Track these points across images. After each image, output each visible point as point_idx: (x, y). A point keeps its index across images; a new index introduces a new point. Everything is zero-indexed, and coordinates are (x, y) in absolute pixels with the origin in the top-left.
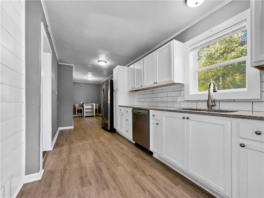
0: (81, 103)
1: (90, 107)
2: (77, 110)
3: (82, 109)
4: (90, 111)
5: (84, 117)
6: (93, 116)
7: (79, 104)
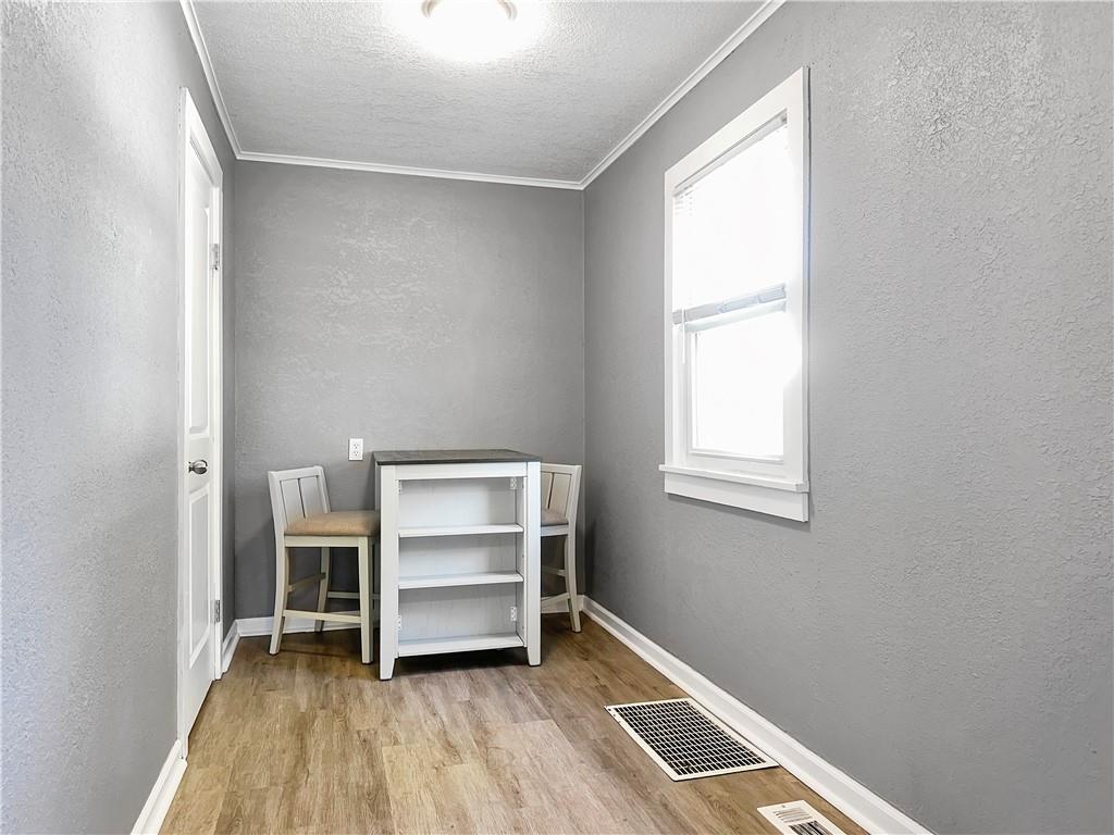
0: (357, 450)
1: (465, 514)
2: (291, 551)
3: (363, 545)
4: (466, 570)
5: (387, 669)
6: (515, 657)
7: (319, 470)
